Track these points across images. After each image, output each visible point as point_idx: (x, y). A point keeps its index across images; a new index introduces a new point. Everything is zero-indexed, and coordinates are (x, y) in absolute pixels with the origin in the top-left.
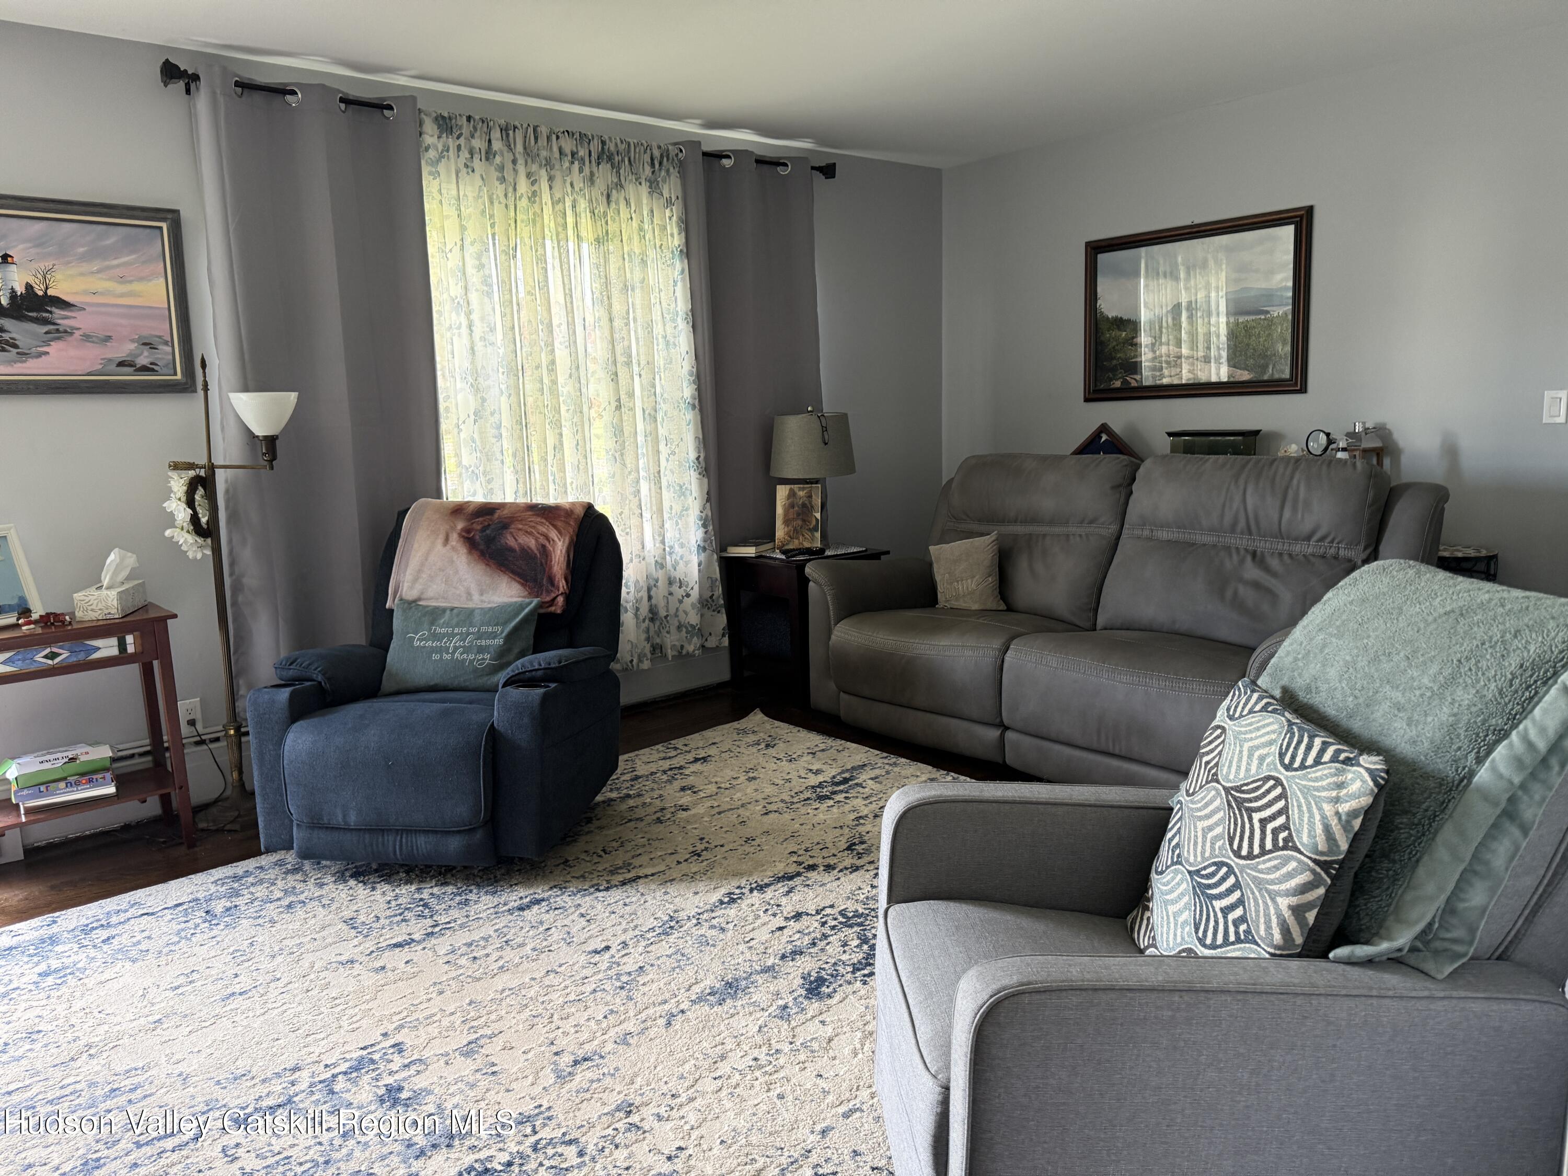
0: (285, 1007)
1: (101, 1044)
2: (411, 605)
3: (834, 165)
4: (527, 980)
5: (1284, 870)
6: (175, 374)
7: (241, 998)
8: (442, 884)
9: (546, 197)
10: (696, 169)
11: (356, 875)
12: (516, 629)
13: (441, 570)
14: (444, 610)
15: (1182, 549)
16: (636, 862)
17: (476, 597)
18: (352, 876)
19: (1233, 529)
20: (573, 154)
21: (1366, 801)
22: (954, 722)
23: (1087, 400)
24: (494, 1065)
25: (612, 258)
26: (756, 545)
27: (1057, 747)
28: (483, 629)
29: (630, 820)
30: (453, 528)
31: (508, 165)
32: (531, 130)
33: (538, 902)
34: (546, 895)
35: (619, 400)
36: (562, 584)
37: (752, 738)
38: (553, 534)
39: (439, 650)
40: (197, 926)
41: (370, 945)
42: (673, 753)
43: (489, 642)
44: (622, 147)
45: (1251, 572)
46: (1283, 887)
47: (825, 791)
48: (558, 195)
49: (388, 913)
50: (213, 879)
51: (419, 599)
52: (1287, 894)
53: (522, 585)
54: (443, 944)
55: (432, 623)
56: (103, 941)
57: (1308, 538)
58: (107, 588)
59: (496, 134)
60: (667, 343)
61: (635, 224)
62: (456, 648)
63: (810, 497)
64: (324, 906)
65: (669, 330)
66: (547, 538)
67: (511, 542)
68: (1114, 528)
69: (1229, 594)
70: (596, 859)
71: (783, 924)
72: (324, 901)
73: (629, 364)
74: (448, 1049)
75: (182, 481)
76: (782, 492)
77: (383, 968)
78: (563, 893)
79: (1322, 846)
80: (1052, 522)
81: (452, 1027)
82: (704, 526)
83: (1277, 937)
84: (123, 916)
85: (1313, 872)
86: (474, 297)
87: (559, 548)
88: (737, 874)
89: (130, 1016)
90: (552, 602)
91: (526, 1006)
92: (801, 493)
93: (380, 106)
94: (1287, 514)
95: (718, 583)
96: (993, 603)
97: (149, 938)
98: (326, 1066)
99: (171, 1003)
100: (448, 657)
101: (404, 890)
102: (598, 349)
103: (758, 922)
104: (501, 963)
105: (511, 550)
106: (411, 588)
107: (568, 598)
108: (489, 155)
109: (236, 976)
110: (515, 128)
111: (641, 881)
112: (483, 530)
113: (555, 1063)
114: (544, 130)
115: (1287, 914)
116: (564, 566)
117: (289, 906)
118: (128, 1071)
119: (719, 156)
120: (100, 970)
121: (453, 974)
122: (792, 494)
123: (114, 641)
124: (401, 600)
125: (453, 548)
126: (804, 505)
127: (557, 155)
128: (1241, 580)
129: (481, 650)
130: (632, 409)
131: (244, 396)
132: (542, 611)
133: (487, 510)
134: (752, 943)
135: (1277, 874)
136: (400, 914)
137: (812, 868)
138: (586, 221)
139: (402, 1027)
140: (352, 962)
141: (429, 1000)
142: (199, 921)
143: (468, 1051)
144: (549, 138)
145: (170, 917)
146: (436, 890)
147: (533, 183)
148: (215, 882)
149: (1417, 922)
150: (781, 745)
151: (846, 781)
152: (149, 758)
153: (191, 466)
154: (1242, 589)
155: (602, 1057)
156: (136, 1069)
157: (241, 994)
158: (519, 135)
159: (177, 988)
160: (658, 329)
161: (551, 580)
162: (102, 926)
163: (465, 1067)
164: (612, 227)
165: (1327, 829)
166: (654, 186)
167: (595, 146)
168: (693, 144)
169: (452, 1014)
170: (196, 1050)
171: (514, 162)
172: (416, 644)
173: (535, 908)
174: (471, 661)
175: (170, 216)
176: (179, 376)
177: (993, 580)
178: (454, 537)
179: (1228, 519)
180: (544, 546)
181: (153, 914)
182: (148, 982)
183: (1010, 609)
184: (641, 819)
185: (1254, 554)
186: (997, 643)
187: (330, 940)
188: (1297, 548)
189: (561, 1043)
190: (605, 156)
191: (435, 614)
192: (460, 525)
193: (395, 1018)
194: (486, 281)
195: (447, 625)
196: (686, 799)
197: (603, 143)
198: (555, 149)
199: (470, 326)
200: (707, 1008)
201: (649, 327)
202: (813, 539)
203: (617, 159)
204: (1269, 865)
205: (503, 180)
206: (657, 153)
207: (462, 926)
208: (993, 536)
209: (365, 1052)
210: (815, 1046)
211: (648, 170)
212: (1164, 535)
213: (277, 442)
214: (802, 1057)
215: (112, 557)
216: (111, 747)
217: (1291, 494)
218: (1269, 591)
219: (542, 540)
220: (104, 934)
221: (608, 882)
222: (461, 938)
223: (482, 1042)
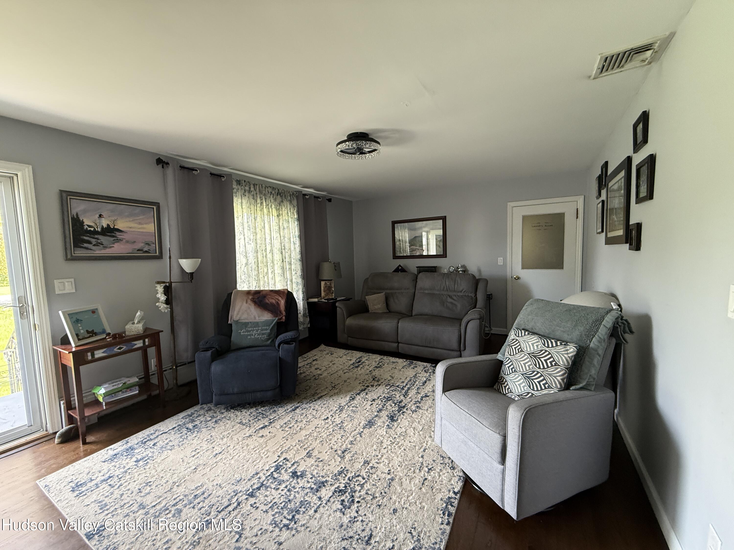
0: (238, 455)
1: (179, 481)
2: (237, 322)
3: (331, 199)
4: (311, 431)
5: (557, 371)
6: (156, 253)
7: (221, 455)
8: (263, 407)
9: (264, 204)
10: (301, 197)
11: (232, 408)
12: (273, 327)
13: (246, 311)
14: (248, 323)
15: (432, 295)
16: (318, 392)
17: (257, 318)
18: (231, 409)
19: (443, 290)
20: (271, 193)
21: (575, 353)
22: (383, 343)
23: (393, 259)
24: (319, 458)
25: (281, 220)
26: (317, 298)
27: (413, 346)
28: (263, 328)
29: (307, 380)
30: (248, 298)
31: (255, 195)
32: (261, 185)
33: (298, 407)
34: (298, 405)
35: (283, 259)
36: (284, 313)
37: (325, 353)
38: (280, 299)
39: (250, 335)
40: (186, 434)
41: (253, 430)
42: (305, 359)
43: (265, 331)
44: (283, 191)
45: (449, 300)
46: (558, 375)
47: (357, 365)
48: (267, 203)
49: (252, 418)
50: (181, 417)
51: (239, 320)
52: (559, 376)
53: (272, 314)
54: (277, 424)
55: (246, 327)
56: (153, 445)
57: (461, 292)
58: (137, 324)
59: (252, 186)
60: (294, 243)
61: (286, 212)
62: (255, 334)
63: (331, 284)
64: (228, 420)
65: (295, 240)
66: (278, 300)
67: (267, 301)
68: (414, 290)
69: (445, 305)
70: (306, 393)
71: (371, 403)
72: (227, 418)
73: (285, 249)
74: (302, 456)
75: (162, 287)
76: (323, 283)
77: (263, 436)
78: (303, 404)
79: (566, 364)
80: (397, 289)
81: (298, 450)
82: (303, 293)
83: (559, 386)
84: (155, 436)
85: (565, 370)
86: (246, 231)
87: (282, 303)
88: (350, 391)
89: (183, 469)
90: (281, 318)
91: (316, 439)
92: (328, 283)
93: (220, 176)
94: (456, 286)
95: (307, 309)
96: (386, 311)
97: (171, 441)
98: (267, 470)
99: (196, 461)
100: (253, 337)
101: (252, 410)
102: (277, 245)
103: (364, 404)
104: (299, 427)
105: (268, 304)
106: (236, 317)
107: (286, 316)
108: (250, 191)
109: (213, 448)
110: (256, 185)
111: (323, 397)
112: (258, 298)
113: (337, 454)
114: (264, 186)
115: (560, 381)
116: (284, 307)
117: (216, 422)
118: (196, 488)
119: (305, 195)
120: (159, 455)
121: (287, 434)
122: (326, 284)
123: (141, 341)
124: (234, 320)
125: (250, 304)
126: (329, 287)
127: (267, 192)
128: (447, 302)
129: (263, 334)
130: (285, 262)
131: (184, 260)
132: (279, 321)
133: (257, 293)
134: (367, 409)
135: (555, 372)
136: (257, 418)
137: (368, 386)
138: (274, 210)
139: (282, 453)
140: (251, 436)
141: (285, 443)
142: (186, 432)
143: (309, 455)
144: (265, 188)
145: (174, 433)
146: (262, 409)
147: (261, 200)
148: (182, 418)
149: (586, 379)
150: (335, 354)
151: (359, 362)
152: (143, 379)
153: (164, 282)
154: (448, 304)
155: (349, 449)
156: (199, 487)
157: (220, 453)
158: (258, 186)
159: (194, 456)
160: (292, 240)
161: (280, 312)
162: (148, 440)
163: (311, 461)
164: (281, 212)
165: (567, 360)
166: (291, 202)
167: (277, 191)
168: (300, 192)
169: (295, 446)
170: (217, 475)
171: (256, 194)
172: (242, 334)
173: (298, 409)
174: (261, 338)
175: (157, 204)
176: (157, 254)
177: (385, 304)
178: (249, 301)
179: (442, 287)
180: (278, 302)
181: (166, 433)
182: (182, 456)
183: (390, 312)
184: (310, 379)
185: (449, 296)
186: (396, 321)
187: (238, 430)
188: (459, 294)
189: (335, 447)
190: (279, 194)
191: (246, 325)
192: (251, 297)
193: (278, 451)
194: (249, 226)
195: (251, 327)
196: (319, 372)
197: (278, 190)
198: (267, 191)
199: (245, 239)
200: (368, 430)
201: (290, 239)
202: (332, 296)
203: (282, 194)
204: (551, 370)
205: (254, 199)
206: (291, 193)
207: (279, 418)
208: (384, 293)
209: (276, 463)
210: (403, 434)
211: (289, 197)
212: (426, 292)
213: (194, 274)
214: (402, 438)
215: (138, 313)
216: (137, 377)
217: (456, 282)
218: (455, 304)
219: (277, 300)
220: (152, 443)
221: (314, 399)
222: (282, 422)
223: (311, 452)
